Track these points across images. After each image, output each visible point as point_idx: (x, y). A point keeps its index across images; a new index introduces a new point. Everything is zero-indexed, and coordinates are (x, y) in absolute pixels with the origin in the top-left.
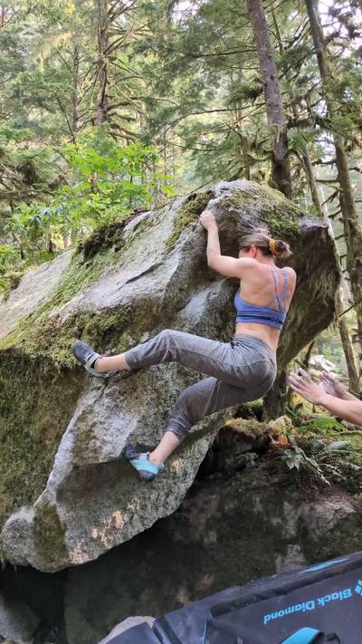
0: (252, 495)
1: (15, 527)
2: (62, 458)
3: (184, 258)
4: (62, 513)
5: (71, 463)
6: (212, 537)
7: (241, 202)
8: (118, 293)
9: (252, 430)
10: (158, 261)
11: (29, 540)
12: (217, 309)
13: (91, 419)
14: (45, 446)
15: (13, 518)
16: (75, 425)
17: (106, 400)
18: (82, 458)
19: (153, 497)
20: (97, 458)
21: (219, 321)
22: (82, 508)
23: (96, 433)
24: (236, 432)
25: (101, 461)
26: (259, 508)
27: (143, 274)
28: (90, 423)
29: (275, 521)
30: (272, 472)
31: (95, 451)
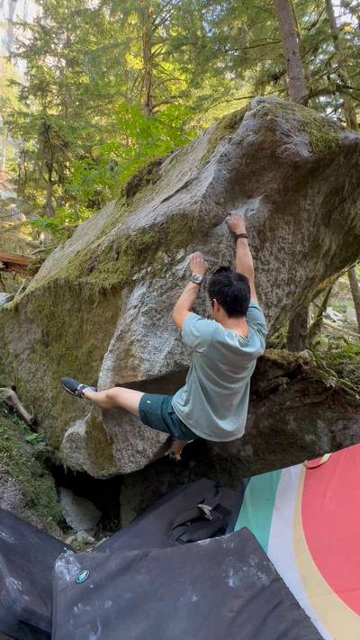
0: (285, 415)
1: (72, 439)
2: (105, 377)
3: (220, 170)
5: (113, 382)
6: (249, 451)
7: (280, 111)
8: (154, 213)
9: (284, 357)
11: (83, 450)
12: (255, 227)
13: (129, 338)
14: (92, 367)
15: (70, 431)
16: (114, 346)
17: (143, 319)
18: (123, 377)
20: (136, 376)
21: (258, 241)
23: (133, 352)
24: (268, 360)
25: (140, 379)
26: (292, 425)
27: (178, 191)
28: (128, 342)
29: (309, 438)
30: (304, 393)
31: (134, 369)
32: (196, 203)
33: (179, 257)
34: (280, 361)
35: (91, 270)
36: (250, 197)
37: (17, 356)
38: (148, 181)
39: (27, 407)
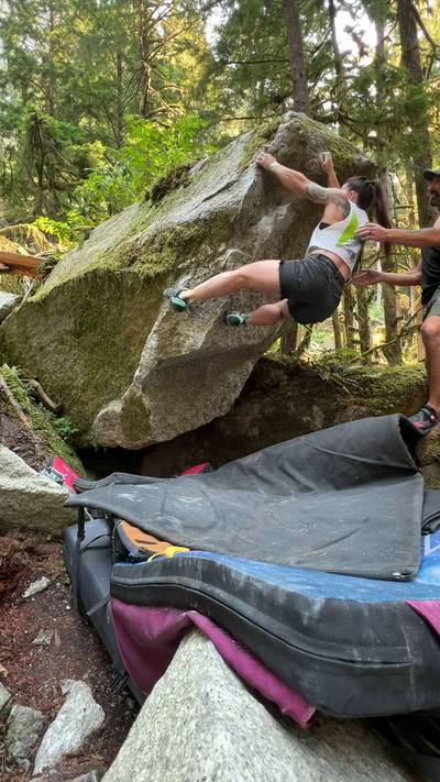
1: (105, 418)
2: (147, 356)
4: (146, 401)
5: (156, 359)
6: (256, 432)
8: (195, 211)
10: (233, 179)
11: (118, 426)
12: (281, 231)
15: (103, 411)
16: (159, 326)
18: (166, 353)
19: (213, 399)
20: (179, 351)
22: (161, 399)
23: (179, 330)
27: (219, 191)
30: (303, 386)
31: (178, 345)
32: (239, 202)
33: (221, 249)
34: (281, 362)
35: (133, 261)
36: (279, 204)
37: (41, 349)
38: (177, 186)
39: (52, 398)
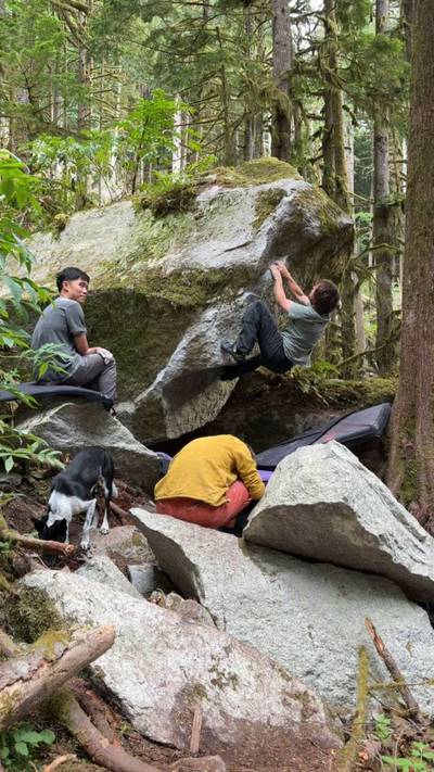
0: (271, 411)
2: (174, 366)
8: (219, 258)
10: (250, 239)
13: (203, 341)
17: (215, 329)
18: (193, 365)
19: (208, 405)
25: (208, 367)
26: (277, 417)
27: (238, 247)
28: (202, 343)
29: (288, 426)
32: (255, 261)
35: (162, 288)
36: (280, 256)
